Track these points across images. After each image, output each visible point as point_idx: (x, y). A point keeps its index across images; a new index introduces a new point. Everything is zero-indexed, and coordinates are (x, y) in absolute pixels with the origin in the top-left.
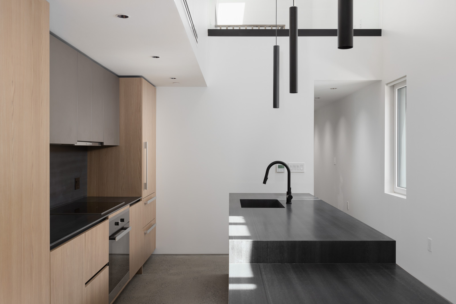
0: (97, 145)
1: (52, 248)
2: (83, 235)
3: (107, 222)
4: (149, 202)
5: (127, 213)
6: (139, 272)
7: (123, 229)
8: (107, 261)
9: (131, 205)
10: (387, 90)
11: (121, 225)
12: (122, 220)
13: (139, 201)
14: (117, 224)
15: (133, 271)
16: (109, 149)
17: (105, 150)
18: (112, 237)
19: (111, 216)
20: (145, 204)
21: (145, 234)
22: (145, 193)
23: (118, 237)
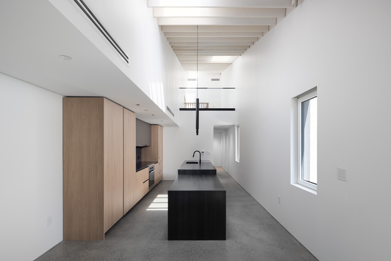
0: (145, 146)
1: (136, 172)
2: (142, 170)
3: (148, 168)
4: (160, 163)
5: (154, 166)
6: (157, 185)
7: (152, 170)
8: (148, 178)
9: (155, 164)
10: (236, 128)
11: (152, 169)
12: (152, 168)
13: (157, 163)
14: (151, 169)
15: (155, 184)
16: (148, 147)
17: (147, 147)
18: (150, 172)
19: (149, 166)
20: (159, 164)
21: (159, 173)
22: (159, 161)
23: (151, 172)
